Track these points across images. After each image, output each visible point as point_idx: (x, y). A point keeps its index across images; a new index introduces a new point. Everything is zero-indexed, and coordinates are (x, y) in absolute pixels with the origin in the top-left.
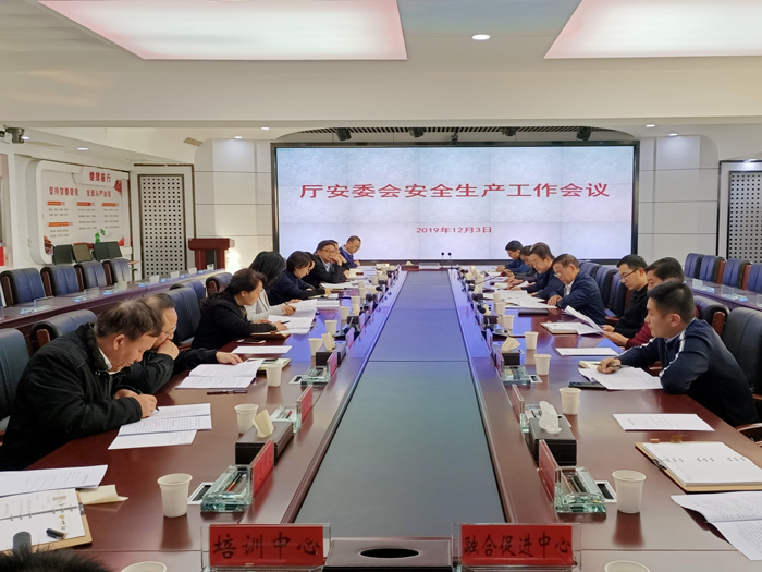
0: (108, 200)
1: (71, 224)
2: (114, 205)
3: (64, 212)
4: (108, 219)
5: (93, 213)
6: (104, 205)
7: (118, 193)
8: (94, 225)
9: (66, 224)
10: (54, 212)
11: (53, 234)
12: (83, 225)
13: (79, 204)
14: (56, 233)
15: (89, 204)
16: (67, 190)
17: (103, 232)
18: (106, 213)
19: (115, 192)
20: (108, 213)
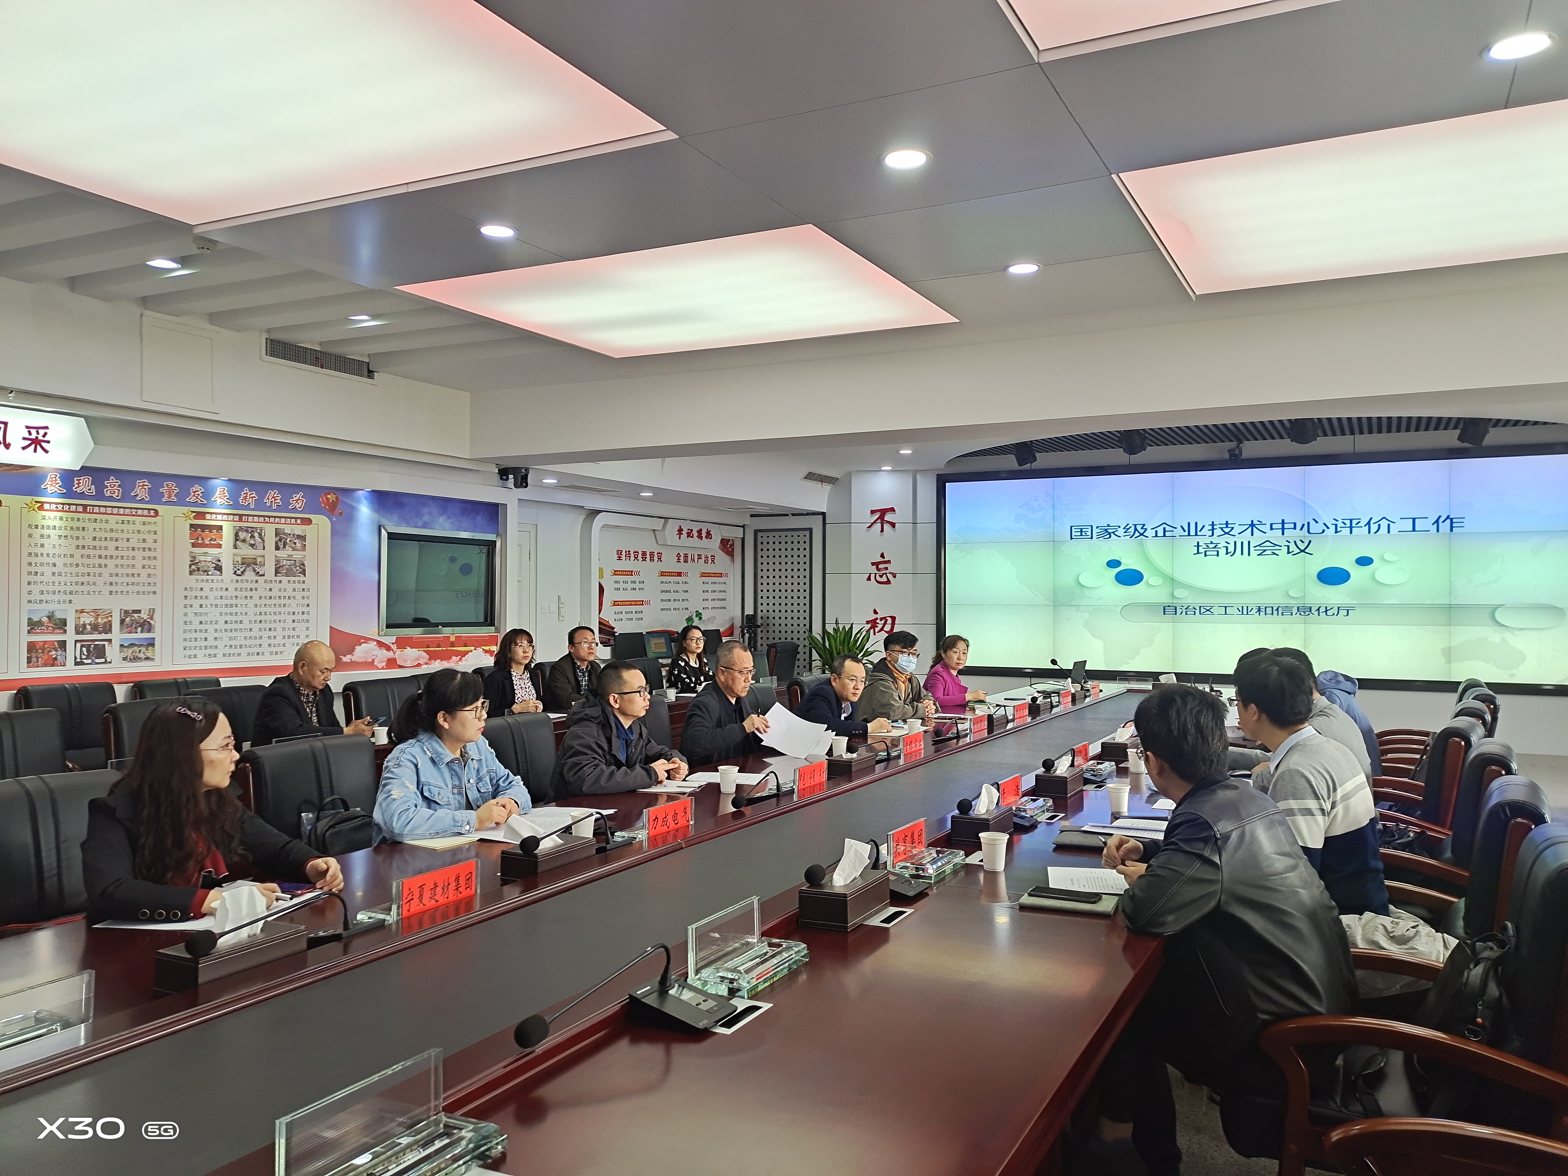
0: (710, 568)
1: (648, 603)
2: (720, 575)
3: (637, 586)
4: (710, 596)
5: (685, 587)
6: (703, 575)
7: (727, 558)
8: (685, 604)
9: (642, 603)
10: (622, 585)
11: (618, 617)
12: (666, 605)
13: (663, 574)
14: (624, 616)
15: (679, 574)
16: (644, 554)
17: (699, 615)
18: (706, 587)
19: (721, 556)
20: (710, 587)
